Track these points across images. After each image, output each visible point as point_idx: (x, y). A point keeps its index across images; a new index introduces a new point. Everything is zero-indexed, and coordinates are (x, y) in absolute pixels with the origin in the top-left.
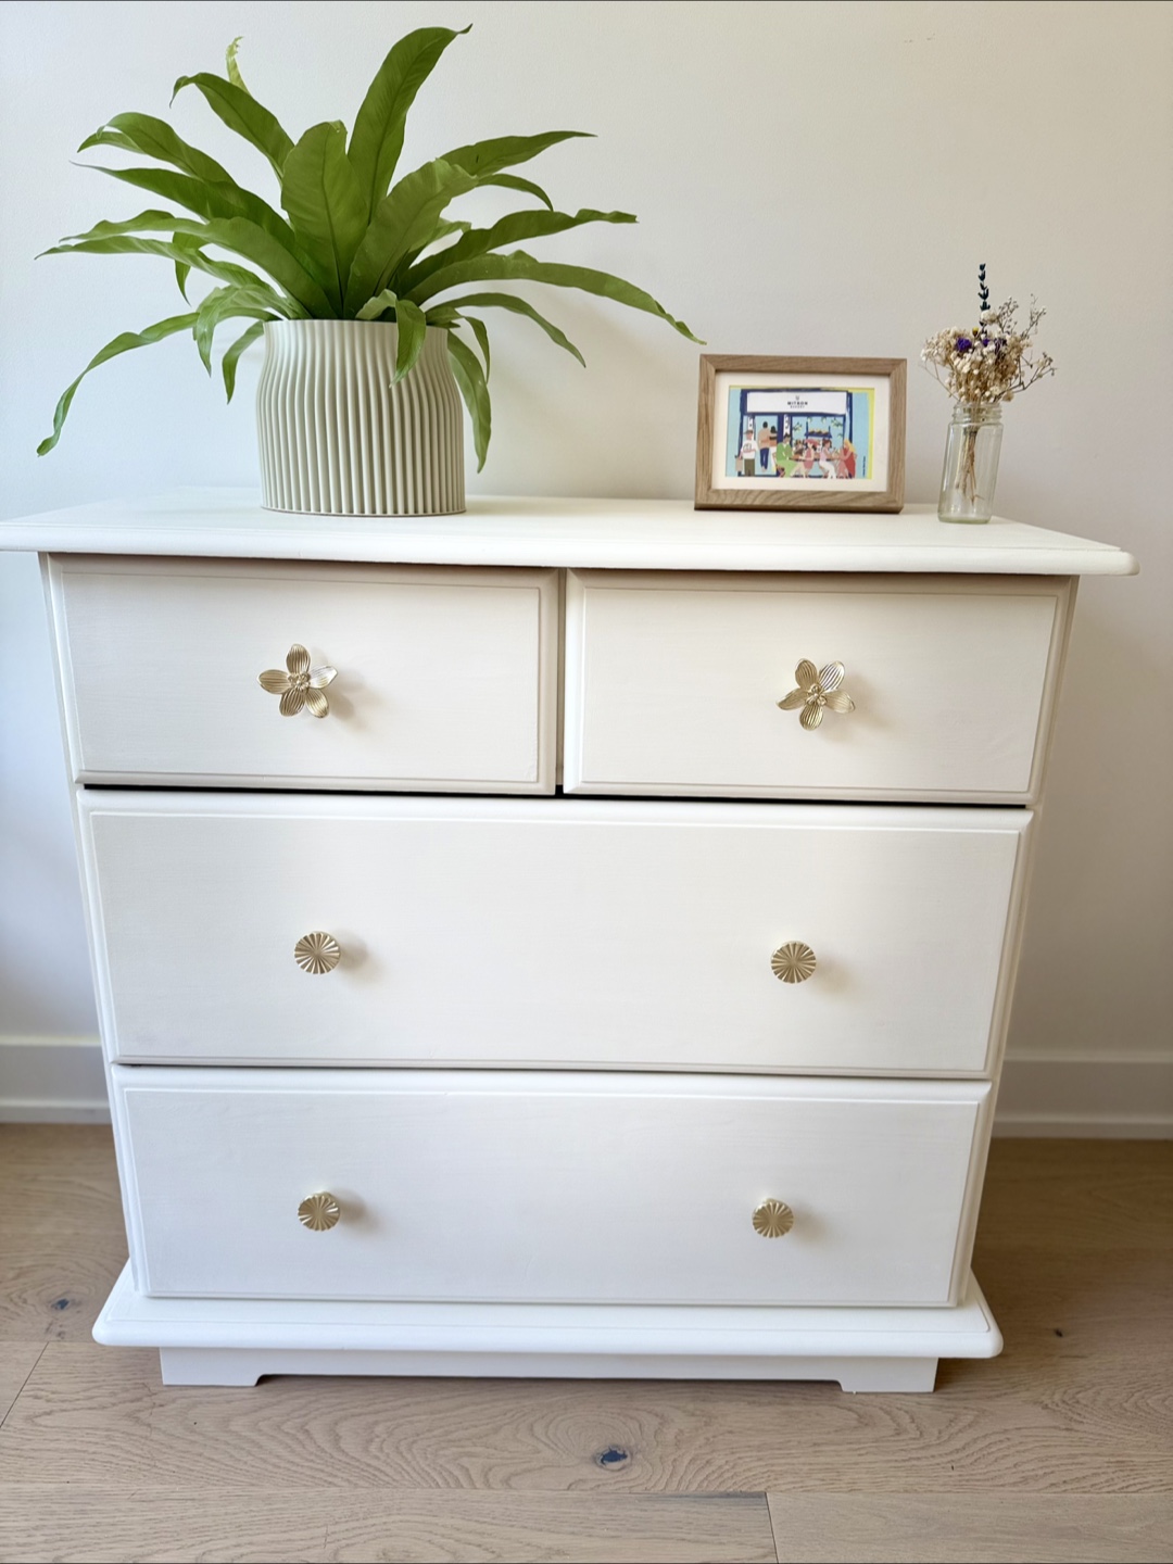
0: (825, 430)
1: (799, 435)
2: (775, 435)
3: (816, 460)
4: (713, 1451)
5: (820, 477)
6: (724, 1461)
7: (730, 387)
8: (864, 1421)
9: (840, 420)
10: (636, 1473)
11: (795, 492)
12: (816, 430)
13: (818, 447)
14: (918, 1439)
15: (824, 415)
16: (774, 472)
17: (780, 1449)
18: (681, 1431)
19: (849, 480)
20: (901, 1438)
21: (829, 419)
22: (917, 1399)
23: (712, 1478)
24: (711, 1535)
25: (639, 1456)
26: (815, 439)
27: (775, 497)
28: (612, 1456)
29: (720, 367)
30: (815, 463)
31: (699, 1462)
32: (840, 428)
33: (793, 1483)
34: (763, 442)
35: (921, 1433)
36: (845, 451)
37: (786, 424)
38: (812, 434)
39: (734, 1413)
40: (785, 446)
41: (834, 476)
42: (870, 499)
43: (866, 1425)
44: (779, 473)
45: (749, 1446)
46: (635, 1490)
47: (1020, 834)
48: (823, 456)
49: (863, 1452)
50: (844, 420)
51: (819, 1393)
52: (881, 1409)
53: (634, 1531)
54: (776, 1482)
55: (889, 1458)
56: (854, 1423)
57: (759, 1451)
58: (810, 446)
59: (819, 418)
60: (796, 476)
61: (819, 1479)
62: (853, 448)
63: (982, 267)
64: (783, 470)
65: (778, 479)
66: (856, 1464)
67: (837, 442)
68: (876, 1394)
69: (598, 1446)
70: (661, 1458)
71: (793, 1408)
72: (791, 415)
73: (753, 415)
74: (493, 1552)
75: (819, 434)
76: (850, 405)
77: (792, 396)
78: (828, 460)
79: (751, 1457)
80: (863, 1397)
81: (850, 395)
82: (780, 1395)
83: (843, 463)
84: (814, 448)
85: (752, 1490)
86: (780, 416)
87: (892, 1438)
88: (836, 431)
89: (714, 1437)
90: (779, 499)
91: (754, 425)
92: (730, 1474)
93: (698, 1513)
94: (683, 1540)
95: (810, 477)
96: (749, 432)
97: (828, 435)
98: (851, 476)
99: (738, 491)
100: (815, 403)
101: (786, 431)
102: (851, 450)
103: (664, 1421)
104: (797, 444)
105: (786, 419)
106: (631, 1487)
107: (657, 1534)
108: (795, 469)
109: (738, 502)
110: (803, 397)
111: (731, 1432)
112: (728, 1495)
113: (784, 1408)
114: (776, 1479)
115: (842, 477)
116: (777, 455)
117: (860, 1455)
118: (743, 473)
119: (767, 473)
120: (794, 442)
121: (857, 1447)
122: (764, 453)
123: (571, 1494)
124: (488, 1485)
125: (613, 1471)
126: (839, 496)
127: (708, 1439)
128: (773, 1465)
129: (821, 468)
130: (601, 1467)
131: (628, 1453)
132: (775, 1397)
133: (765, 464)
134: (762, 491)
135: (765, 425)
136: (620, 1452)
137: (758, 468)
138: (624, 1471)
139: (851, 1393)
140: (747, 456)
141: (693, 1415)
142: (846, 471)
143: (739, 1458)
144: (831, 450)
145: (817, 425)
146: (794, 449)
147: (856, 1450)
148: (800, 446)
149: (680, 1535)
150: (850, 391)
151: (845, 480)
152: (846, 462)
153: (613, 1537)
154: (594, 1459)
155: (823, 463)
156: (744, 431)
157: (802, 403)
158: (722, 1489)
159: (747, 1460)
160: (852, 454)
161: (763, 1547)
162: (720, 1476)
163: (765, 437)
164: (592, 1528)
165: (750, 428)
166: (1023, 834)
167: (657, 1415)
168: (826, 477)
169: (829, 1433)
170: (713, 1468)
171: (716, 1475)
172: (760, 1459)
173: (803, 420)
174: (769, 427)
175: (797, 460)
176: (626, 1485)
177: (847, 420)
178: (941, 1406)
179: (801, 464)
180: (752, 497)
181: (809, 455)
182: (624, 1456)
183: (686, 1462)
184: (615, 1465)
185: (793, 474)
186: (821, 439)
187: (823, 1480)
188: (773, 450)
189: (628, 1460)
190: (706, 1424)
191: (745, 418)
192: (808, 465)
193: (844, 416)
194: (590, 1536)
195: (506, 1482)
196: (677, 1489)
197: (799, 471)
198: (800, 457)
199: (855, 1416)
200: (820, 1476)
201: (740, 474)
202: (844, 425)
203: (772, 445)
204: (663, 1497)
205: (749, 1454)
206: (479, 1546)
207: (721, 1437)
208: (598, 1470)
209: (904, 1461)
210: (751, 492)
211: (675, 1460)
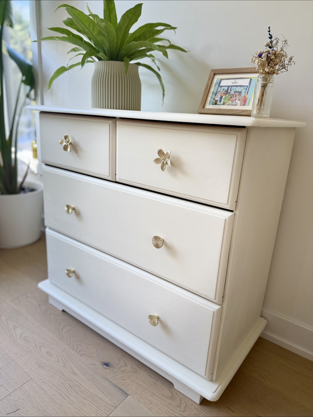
0: (240, 91)
1: (232, 92)
2: (225, 92)
3: (235, 100)
4: (129, 379)
5: (235, 105)
6: (128, 382)
7: (217, 78)
8: (172, 398)
9: (246, 87)
10: (107, 371)
11: (225, 109)
12: (238, 91)
13: (237, 96)
14: (181, 412)
15: (241, 86)
16: (222, 104)
17: (144, 389)
18: (126, 370)
19: (243, 106)
20: (178, 408)
21: (242, 87)
22: (193, 403)
23: (121, 383)
24: (107, 394)
25: (112, 368)
26: (237, 93)
27: (219, 111)
28: (107, 365)
29: (215, 73)
30: (235, 101)
31: (122, 378)
32: (245, 90)
33: (138, 397)
34: (222, 94)
35: (184, 411)
36: (245, 97)
37: (229, 89)
38: (236, 92)
39: (142, 374)
40: (227, 95)
41: (239, 105)
42: (246, 112)
43: (172, 399)
44: (224, 104)
45: (137, 383)
46: (103, 374)
47: (225, 220)
48: (238, 99)
49: (163, 404)
50: (247, 87)
51: (168, 384)
52: (180, 398)
53: (93, 381)
54: (134, 394)
55: (168, 410)
56: (169, 396)
57: (138, 386)
58: (234, 95)
59: (240, 87)
60: (228, 105)
61: (145, 401)
62: (247, 96)
63: (269, 28)
64: (225, 103)
65: (223, 106)
66: (158, 405)
67: (243, 94)
68: (183, 394)
69: (106, 361)
70: (116, 372)
71: (158, 383)
72: (232, 86)
73: (221, 87)
74: (65, 365)
75: (238, 92)
76: (250, 83)
77: (233, 81)
78: (239, 100)
79: (135, 385)
80: (178, 393)
81: (251, 80)
82: (158, 378)
83: (243, 101)
84: (236, 96)
85: (127, 392)
86: (229, 87)
87: (174, 407)
88: (244, 91)
89: (132, 376)
90: (220, 111)
91: (221, 90)
92: (126, 385)
93: (110, 388)
94: (101, 390)
95: (232, 105)
96: (219, 92)
97: (241, 92)
98: (244, 105)
99: (210, 109)
100: (240, 82)
101: (229, 91)
102: (246, 97)
103: (126, 365)
104: (231, 95)
105: (230, 87)
106: (103, 373)
107: (97, 385)
108: (228, 103)
109: (208, 112)
110: (237, 81)
111: (137, 377)
112: (120, 389)
113: (155, 381)
114: (135, 394)
115: (241, 105)
116: (224, 99)
117: (161, 404)
118: (214, 104)
119: (220, 104)
120: (230, 94)
121: (163, 402)
122: (221, 97)
123: (91, 366)
124: (78, 353)
125: (103, 367)
126: (237, 111)
127: (130, 375)
128: (138, 391)
129: (236, 102)
130: (102, 365)
131: (110, 366)
132: (156, 378)
133: (220, 101)
134: (216, 109)
135: (224, 89)
136: (109, 365)
137: (218, 103)
138: (105, 369)
139: (176, 390)
140: (216, 99)
141: (133, 368)
142: (243, 103)
143: (132, 384)
144: (241, 97)
145: (239, 89)
146: (230, 96)
147: (162, 402)
148: (232, 96)
149: (101, 389)
150: (251, 78)
151: (242, 106)
152: (244, 101)
153: (89, 379)
154: (102, 363)
155: (237, 101)
156: (218, 91)
157: (236, 83)
158: (120, 387)
159: (134, 385)
160: (247, 98)
161: (115, 404)
162: (124, 384)
163: (222, 93)
164: (87, 374)
165: (219, 90)
166: (227, 220)
167: (125, 363)
168: (237, 105)
169: (160, 394)
170: (124, 382)
171: (123, 383)
172: (137, 387)
173: (234, 88)
174: (225, 90)
175: (230, 100)
176: (103, 372)
177: (247, 88)
178: (197, 409)
179: (230, 101)
180: (212, 111)
181: (233, 99)
182: (109, 366)
183: (120, 376)
184: (105, 367)
185: (227, 104)
186: (238, 93)
187: (145, 402)
188: (224, 97)
189: (108, 367)
190: (134, 372)
191: (219, 87)
192: (232, 101)
193: (247, 86)
194: (84, 376)
195: (81, 355)
196: (111, 380)
197: (229, 103)
198: (231, 99)
199: (171, 395)
200: (146, 401)
201: (213, 104)
202: (246, 89)
203: (224, 95)
204: (107, 379)
205: (136, 385)
206: (64, 362)
207: (133, 377)
208: (101, 365)
209: (171, 413)
210: (213, 109)
211: (118, 374)
